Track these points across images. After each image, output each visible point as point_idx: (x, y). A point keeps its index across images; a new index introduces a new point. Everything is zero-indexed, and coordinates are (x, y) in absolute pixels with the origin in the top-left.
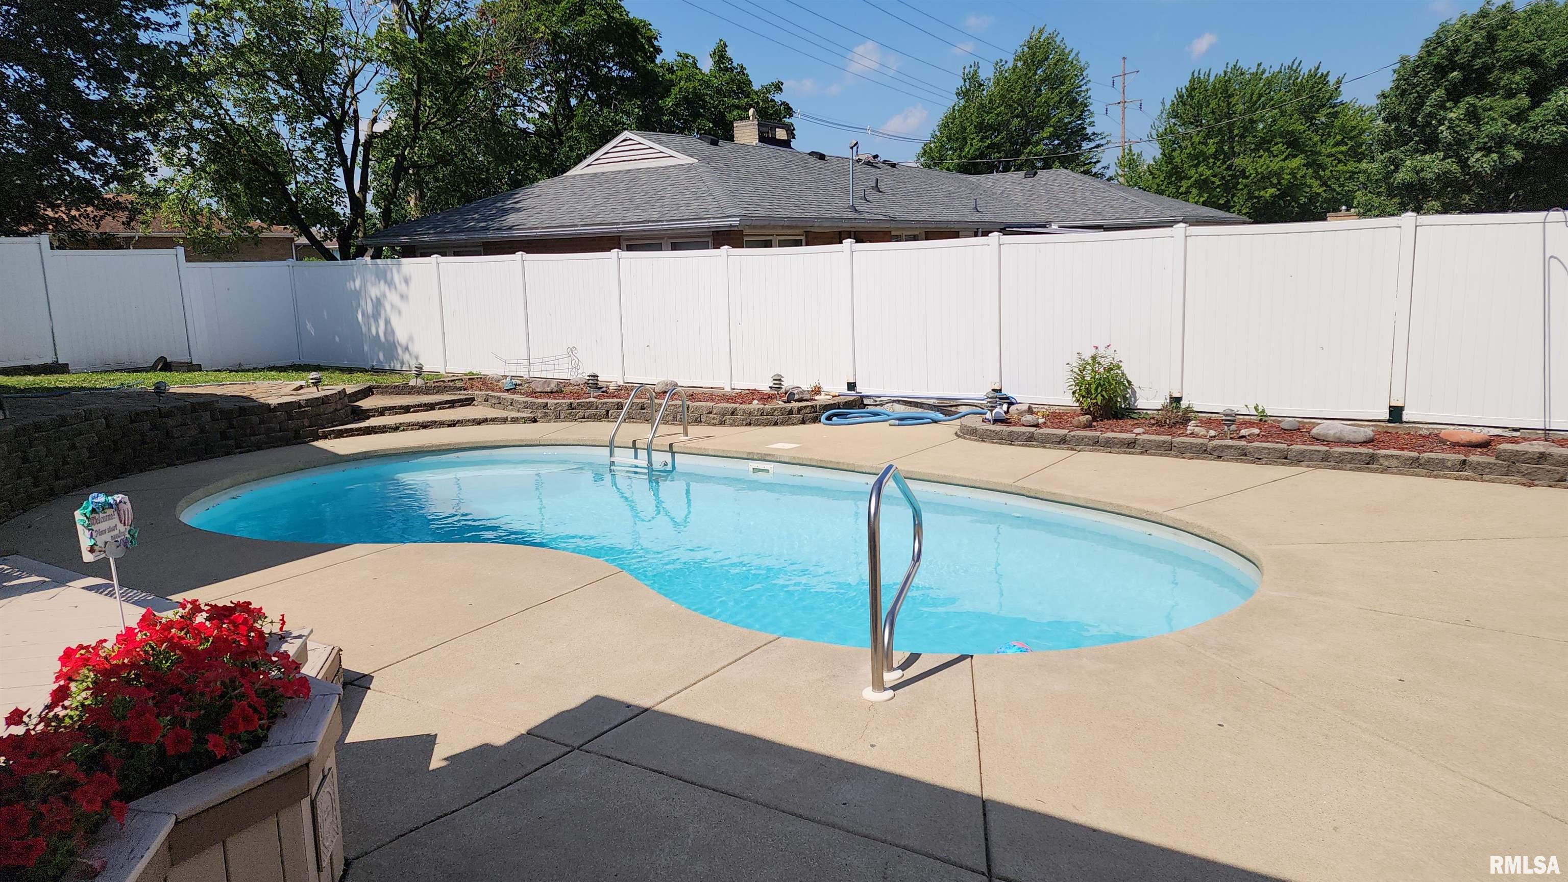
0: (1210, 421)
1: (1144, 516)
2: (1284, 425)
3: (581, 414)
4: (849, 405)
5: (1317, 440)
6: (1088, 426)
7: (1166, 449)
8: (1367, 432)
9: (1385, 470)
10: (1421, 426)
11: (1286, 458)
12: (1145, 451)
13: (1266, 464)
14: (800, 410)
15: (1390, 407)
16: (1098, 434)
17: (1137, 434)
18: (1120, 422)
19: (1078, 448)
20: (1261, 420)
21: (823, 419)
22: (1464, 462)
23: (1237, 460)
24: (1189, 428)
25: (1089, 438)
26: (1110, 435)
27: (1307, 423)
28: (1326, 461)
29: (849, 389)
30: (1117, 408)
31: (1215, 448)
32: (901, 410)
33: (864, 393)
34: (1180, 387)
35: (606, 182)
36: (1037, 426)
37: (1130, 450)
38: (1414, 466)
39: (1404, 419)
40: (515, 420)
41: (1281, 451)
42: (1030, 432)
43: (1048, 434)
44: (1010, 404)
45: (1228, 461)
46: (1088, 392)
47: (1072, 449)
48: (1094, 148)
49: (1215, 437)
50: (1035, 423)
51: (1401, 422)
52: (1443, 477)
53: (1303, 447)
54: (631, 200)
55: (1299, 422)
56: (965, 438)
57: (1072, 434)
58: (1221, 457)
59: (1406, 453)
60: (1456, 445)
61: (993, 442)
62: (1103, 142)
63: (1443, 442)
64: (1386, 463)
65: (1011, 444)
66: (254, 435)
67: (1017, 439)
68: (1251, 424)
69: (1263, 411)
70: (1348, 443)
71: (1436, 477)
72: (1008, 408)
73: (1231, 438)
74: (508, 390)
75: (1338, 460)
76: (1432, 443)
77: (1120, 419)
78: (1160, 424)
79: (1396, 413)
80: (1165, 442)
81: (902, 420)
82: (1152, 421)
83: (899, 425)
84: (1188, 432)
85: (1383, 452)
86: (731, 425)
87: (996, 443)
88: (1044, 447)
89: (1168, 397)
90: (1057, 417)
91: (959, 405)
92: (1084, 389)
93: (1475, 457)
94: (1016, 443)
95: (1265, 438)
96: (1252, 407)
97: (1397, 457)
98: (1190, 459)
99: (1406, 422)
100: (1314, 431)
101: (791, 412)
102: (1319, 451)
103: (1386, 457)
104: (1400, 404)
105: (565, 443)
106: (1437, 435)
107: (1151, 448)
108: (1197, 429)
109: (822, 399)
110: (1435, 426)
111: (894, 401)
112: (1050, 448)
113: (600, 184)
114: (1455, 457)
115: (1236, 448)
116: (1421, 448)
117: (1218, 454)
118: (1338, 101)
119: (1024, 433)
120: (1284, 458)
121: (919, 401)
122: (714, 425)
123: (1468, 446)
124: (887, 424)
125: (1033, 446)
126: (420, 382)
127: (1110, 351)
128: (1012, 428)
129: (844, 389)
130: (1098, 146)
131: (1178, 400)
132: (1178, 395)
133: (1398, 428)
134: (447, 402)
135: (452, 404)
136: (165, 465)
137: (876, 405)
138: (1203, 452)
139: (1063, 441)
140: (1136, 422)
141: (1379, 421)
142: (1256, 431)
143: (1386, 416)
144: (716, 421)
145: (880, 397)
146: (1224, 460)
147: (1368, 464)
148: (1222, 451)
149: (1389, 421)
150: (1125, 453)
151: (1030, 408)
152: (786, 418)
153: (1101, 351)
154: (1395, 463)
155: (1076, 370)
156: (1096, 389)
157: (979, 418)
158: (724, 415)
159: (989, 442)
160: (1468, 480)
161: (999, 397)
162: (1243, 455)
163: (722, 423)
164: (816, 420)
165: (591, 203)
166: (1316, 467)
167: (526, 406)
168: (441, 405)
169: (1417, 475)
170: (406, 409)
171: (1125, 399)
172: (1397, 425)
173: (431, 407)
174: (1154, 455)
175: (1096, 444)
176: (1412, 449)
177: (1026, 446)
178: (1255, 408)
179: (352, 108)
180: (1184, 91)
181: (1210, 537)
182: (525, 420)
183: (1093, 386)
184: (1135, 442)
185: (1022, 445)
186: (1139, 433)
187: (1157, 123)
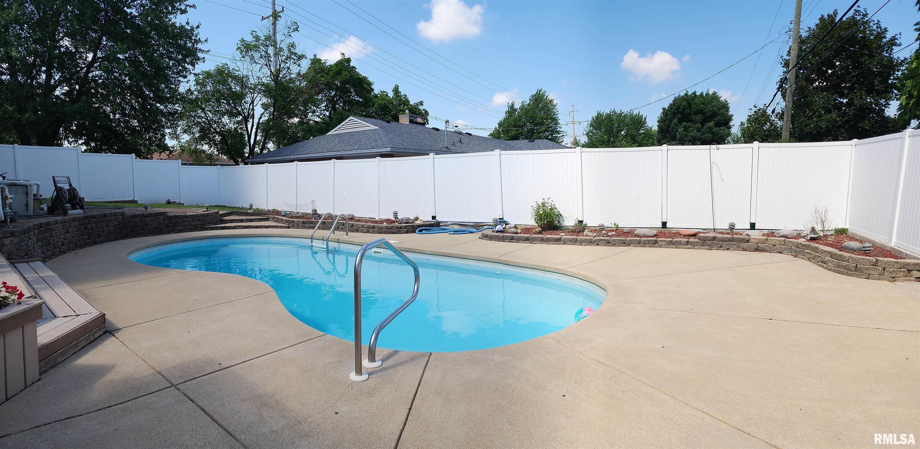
0: (594, 230)
1: (557, 271)
2: (625, 231)
3: (307, 226)
4: (431, 225)
5: (637, 236)
6: (540, 233)
7: (574, 242)
8: (655, 232)
9: (661, 246)
10: (673, 229)
11: (625, 243)
12: (565, 243)
13: (617, 246)
14: (406, 227)
15: (662, 222)
16: (543, 236)
17: (561, 236)
18: (556, 232)
19: (534, 242)
20: (617, 229)
21: (417, 231)
22: (688, 242)
23: (606, 245)
24: (585, 233)
25: (539, 238)
26: (549, 236)
27: (633, 230)
28: (640, 244)
29: (433, 219)
30: (554, 226)
31: (595, 241)
32: (456, 227)
33: (439, 221)
34: (582, 217)
35: (341, 136)
36: (517, 233)
37: (557, 243)
38: (671, 244)
39: (667, 226)
40: (281, 227)
41: (623, 240)
42: (512, 236)
43: (520, 237)
44: (506, 224)
45: (601, 246)
46: (541, 218)
47: (531, 243)
48: (561, 136)
49: (596, 236)
50: (516, 232)
51: (666, 228)
52: (681, 248)
53: (632, 239)
54: (348, 143)
55: (631, 229)
56: (483, 239)
57: (531, 236)
58: (598, 244)
59: (668, 239)
60: (685, 236)
61: (495, 241)
62: (565, 134)
63: (681, 235)
64: (661, 244)
65: (504, 241)
66: (179, 226)
67: (506, 239)
68: (613, 231)
69: (617, 225)
70: (648, 237)
71: (678, 248)
72: (505, 226)
73: (603, 236)
74: (283, 216)
75: (644, 243)
76: (677, 236)
77: (556, 230)
78: (573, 231)
79: (664, 224)
80: (573, 239)
81: (456, 232)
82: (570, 231)
83: (453, 234)
84: (585, 234)
85: (660, 239)
86: (372, 233)
87: (497, 241)
88: (518, 242)
89: (577, 220)
90: (527, 230)
91: (484, 225)
92: (539, 217)
93: (692, 240)
94: (506, 241)
95: (618, 236)
96: (613, 224)
97: (665, 241)
98: (585, 246)
99: (668, 228)
100: (636, 232)
101: (401, 228)
102: (637, 240)
103: (661, 241)
104: (665, 221)
105: (295, 236)
106: (678, 233)
107: (567, 242)
108: (588, 233)
109: (418, 222)
110: (678, 229)
111: (453, 224)
112: (521, 243)
113: (339, 137)
114: (685, 240)
115: (605, 240)
116: (673, 237)
117: (597, 243)
118: (646, 125)
119: (509, 236)
120: (624, 243)
121: (465, 224)
122: (364, 232)
123: (689, 236)
124: (448, 233)
125: (513, 242)
126: (251, 211)
127: (550, 201)
128: (504, 234)
129: (430, 219)
130: (563, 136)
131: (581, 222)
132: (581, 220)
133: (665, 230)
134: (258, 219)
135: (260, 220)
136: (143, 236)
137: (445, 226)
138: (590, 242)
139: (527, 239)
140: (563, 231)
141: (659, 228)
142: (614, 233)
143: (661, 226)
144: (365, 231)
145: (448, 222)
146: (600, 246)
147: (655, 244)
148: (598, 242)
149: (662, 228)
150: (555, 244)
151: (515, 226)
152: (399, 230)
153: (546, 200)
154: (664, 243)
155: (535, 209)
156: (544, 217)
157: (491, 230)
158: (369, 228)
159: (494, 241)
160: (689, 249)
161: (502, 221)
162: (608, 243)
163: (368, 232)
164: (414, 232)
165: (332, 144)
166: (636, 247)
167: (287, 221)
168: (256, 220)
169: (672, 248)
170: (242, 221)
171: (559, 222)
172: (665, 229)
173: (252, 221)
174: (569, 244)
175: (542, 240)
176: (670, 238)
177: (510, 242)
178: (614, 224)
179: (252, 112)
180: (594, 118)
181: (587, 279)
182: (285, 227)
183: (543, 216)
184: (560, 239)
185: (508, 242)
186: (563, 236)
187: (586, 129)
